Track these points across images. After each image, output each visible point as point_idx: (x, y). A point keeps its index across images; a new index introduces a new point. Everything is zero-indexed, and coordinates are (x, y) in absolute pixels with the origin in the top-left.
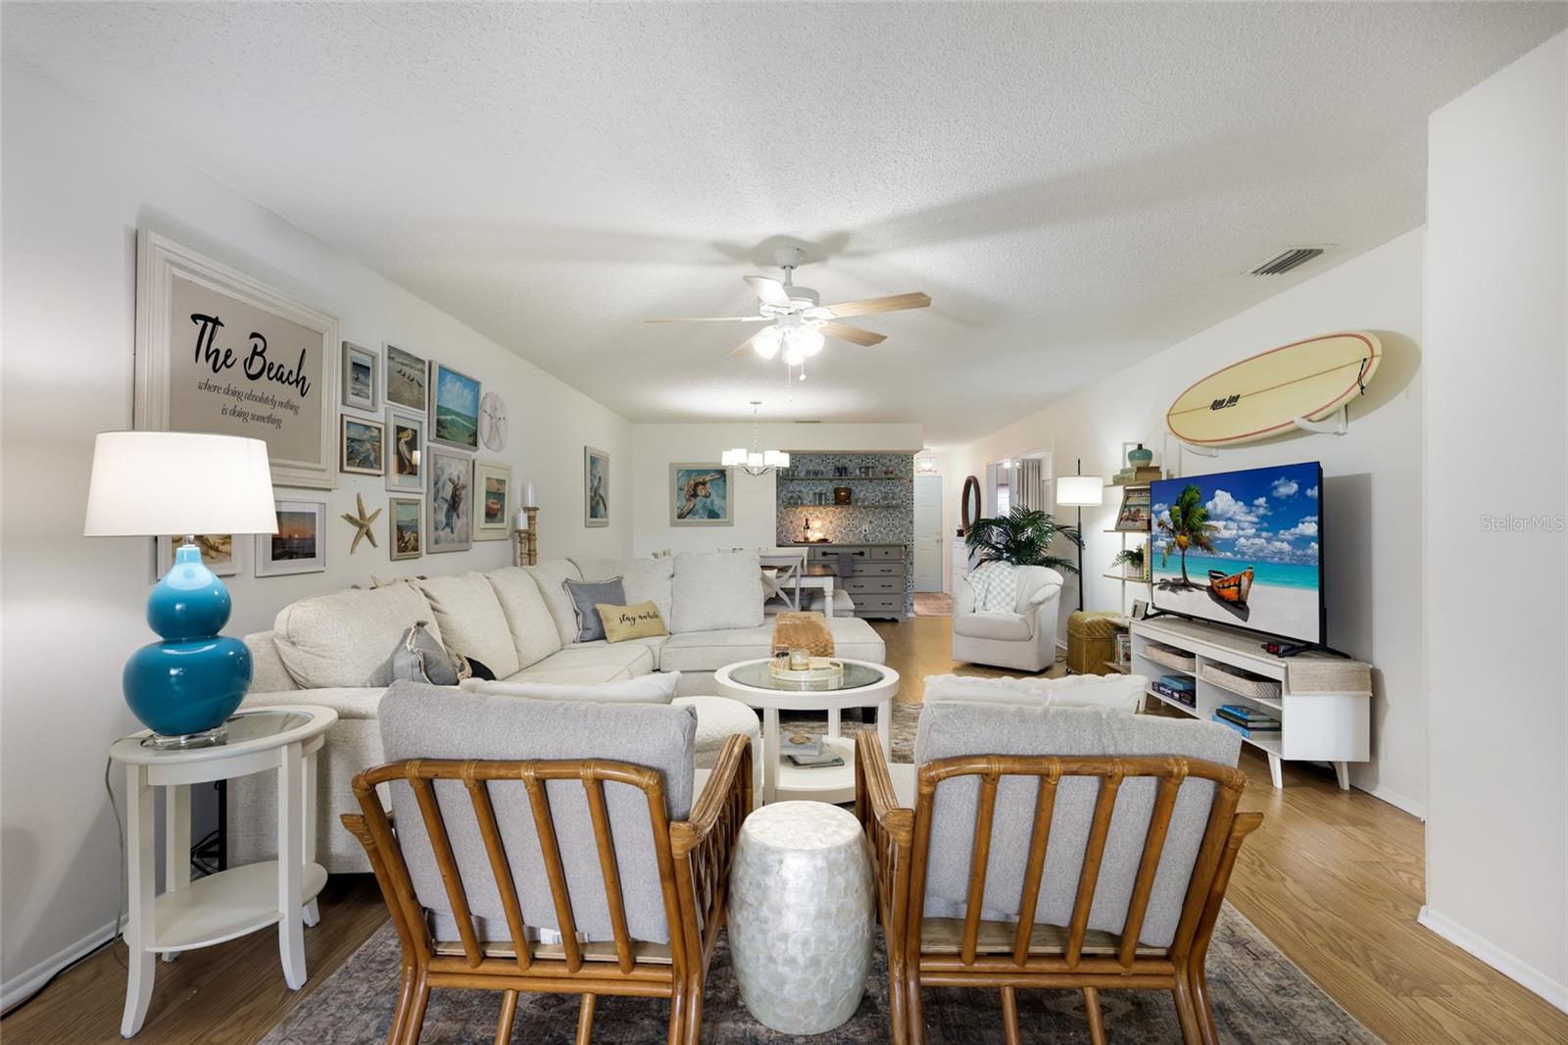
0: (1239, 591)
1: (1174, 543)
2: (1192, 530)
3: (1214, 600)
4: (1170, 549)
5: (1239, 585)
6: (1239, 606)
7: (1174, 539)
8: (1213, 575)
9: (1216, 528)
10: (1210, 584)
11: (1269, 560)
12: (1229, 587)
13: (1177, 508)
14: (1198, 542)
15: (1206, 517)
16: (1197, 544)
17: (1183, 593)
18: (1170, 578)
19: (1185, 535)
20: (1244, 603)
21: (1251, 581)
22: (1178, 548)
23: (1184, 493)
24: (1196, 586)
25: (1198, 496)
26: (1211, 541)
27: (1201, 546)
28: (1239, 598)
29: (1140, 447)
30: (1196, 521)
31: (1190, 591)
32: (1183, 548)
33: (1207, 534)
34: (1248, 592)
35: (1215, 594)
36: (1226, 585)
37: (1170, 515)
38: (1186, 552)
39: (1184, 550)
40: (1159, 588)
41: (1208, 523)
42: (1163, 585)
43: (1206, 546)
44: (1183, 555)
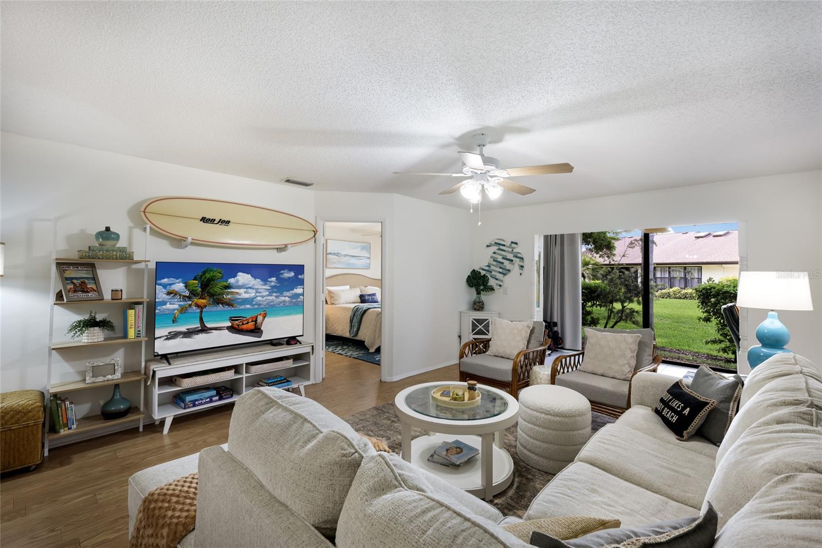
0: (256, 323)
1: (190, 305)
2: (212, 295)
3: (233, 333)
4: (183, 310)
5: (256, 320)
6: (257, 331)
7: (190, 302)
8: (231, 319)
9: (238, 293)
10: (230, 324)
11: (277, 306)
12: (248, 323)
13: (195, 282)
14: (218, 300)
15: (228, 287)
16: (218, 304)
17: (202, 336)
18: (183, 329)
19: (203, 299)
20: (260, 329)
21: (264, 317)
23: (204, 273)
24: (216, 329)
25: (221, 275)
26: (233, 300)
27: (222, 304)
28: (255, 328)
29: (108, 229)
30: (217, 290)
31: (209, 333)
33: (229, 297)
34: (262, 323)
35: (233, 329)
36: (244, 323)
37: (185, 287)
38: (204, 310)
39: (202, 308)
40: (166, 339)
41: (229, 290)
42: (173, 336)
43: (229, 304)
44: (201, 312)
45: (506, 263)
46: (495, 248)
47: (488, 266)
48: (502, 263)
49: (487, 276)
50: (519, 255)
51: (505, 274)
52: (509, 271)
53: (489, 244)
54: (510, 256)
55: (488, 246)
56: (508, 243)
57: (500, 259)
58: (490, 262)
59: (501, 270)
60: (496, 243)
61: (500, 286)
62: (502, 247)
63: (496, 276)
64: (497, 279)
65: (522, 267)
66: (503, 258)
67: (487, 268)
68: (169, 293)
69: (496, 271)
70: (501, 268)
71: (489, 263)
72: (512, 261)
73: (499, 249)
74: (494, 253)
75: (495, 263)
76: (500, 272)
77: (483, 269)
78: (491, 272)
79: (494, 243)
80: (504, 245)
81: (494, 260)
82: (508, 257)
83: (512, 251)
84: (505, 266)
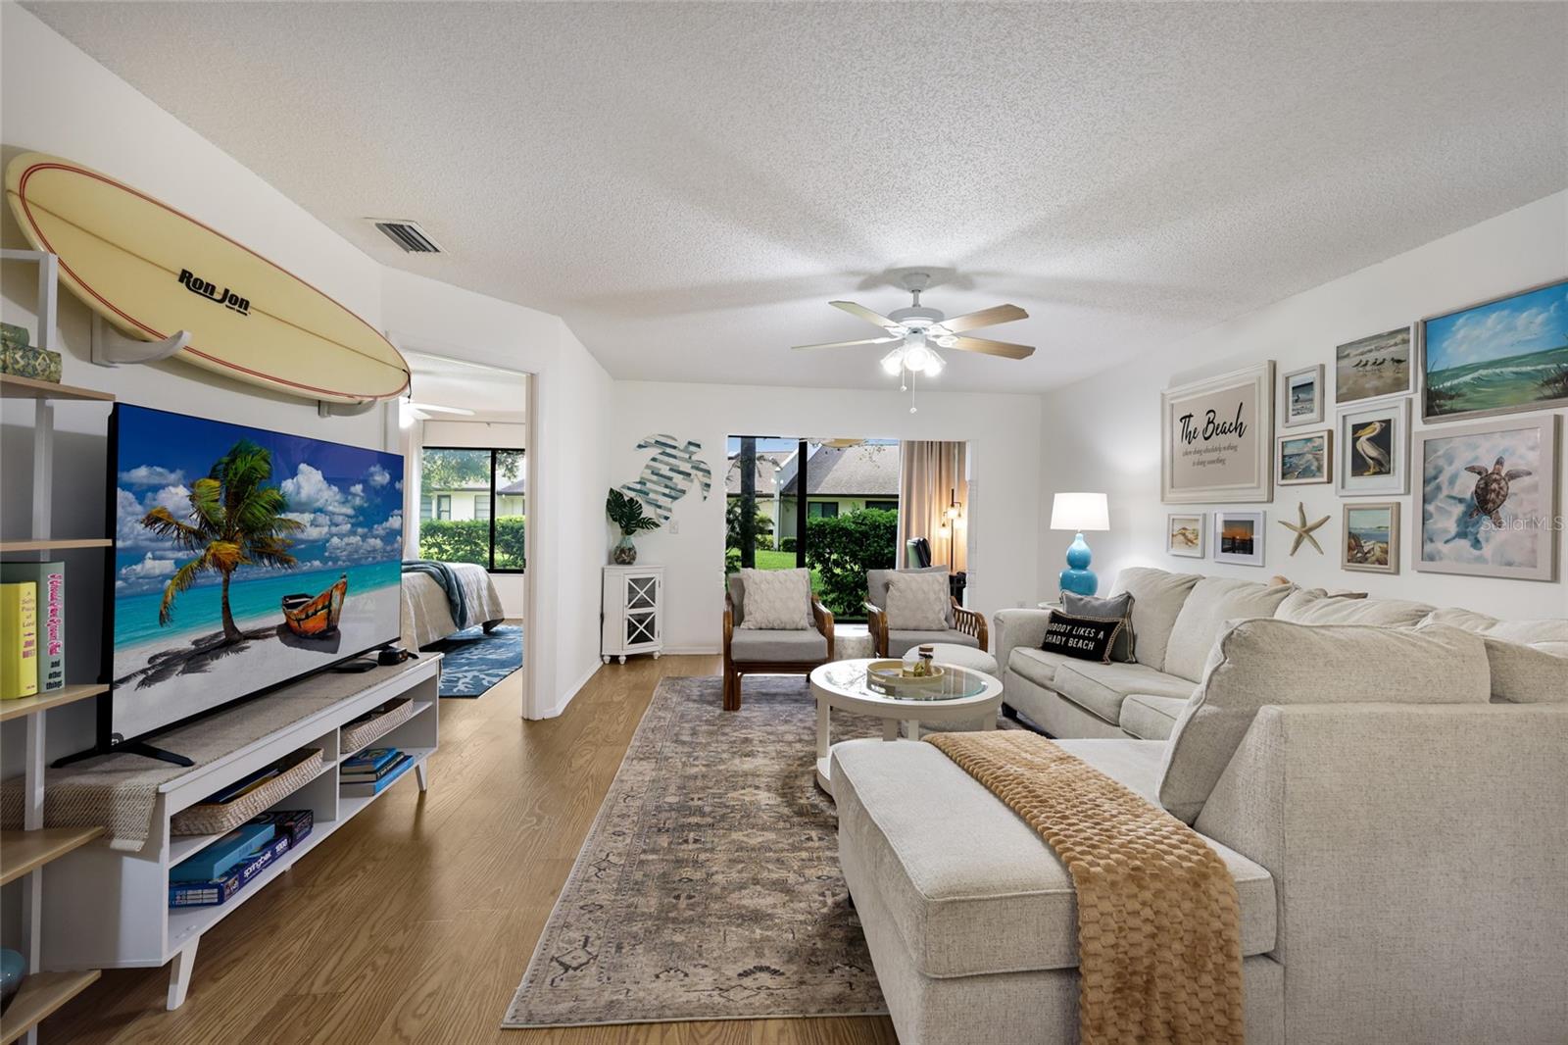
0: (330, 612)
1: (202, 561)
2: (248, 530)
3: (289, 645)
4: (186, 577)
5: (330, 605)
6: (331, 633)
7: (202, 552)
8: (286, 604)
9: (298, 525)
10: (284, 620)
11: (363, 562)
12: (316, 612)
13: (215, 484)
14: (263, 550)
15: (280, 506)
16: (261, 557)
17: (226, 662)
18: (183, 643)
19: (231, 540)
20: (336, 628)
21: (343, 594)
22: (211, 570)
23: (234, 456)
24: (257, 635)
25: (267, 467)
26: (289, 546)
27: (269, 557)
28: (328, 625)
30: (259, 512)
31: (242, 649)
32: (225, 567)
33: (282, 535)
34: (339, 611)
35: (289, 633)
36: (310, 613)
37: (192, 498)
38: (234, 576)
39: (228, 572)
40: (143, 683)
41: (283, 516)
42: (159, 670)
43: (280, 556)
44: (227, 582)
45: (678, 479)
46: (655, 452)
47: (640, 483)
48: (670, 479)
49: (637, 502)
50: (702, 466)
51: (675, 498)
52: (684, 492)
53: (642, 443)
54: (686, 467)
55: (640, 446)
56: (682, 444)
57: (665, 470)
58: (644, 476)
59: (667, 491)
60: (657, 442)
61: (667, 518)
62: (669, 450)
63: (657, 501)
64: (660, 507)
65: (708, 486)
66: (671, 470)
67: (638, 487)
68: (151, 520)
69: (656, 492)
70: (666, 487)
71: (642, 478)
72: (689, 475)
73: (664, 453)
74: (654, 459)
75: (655, 478)
76: (664, 495)
77: (629, 489)
78: (648, 494)
79: (653, 441)
80: (675, 447)
81: (653, 473)
82: (681, 469)
83: (690, 458)
84: (676, 484)
